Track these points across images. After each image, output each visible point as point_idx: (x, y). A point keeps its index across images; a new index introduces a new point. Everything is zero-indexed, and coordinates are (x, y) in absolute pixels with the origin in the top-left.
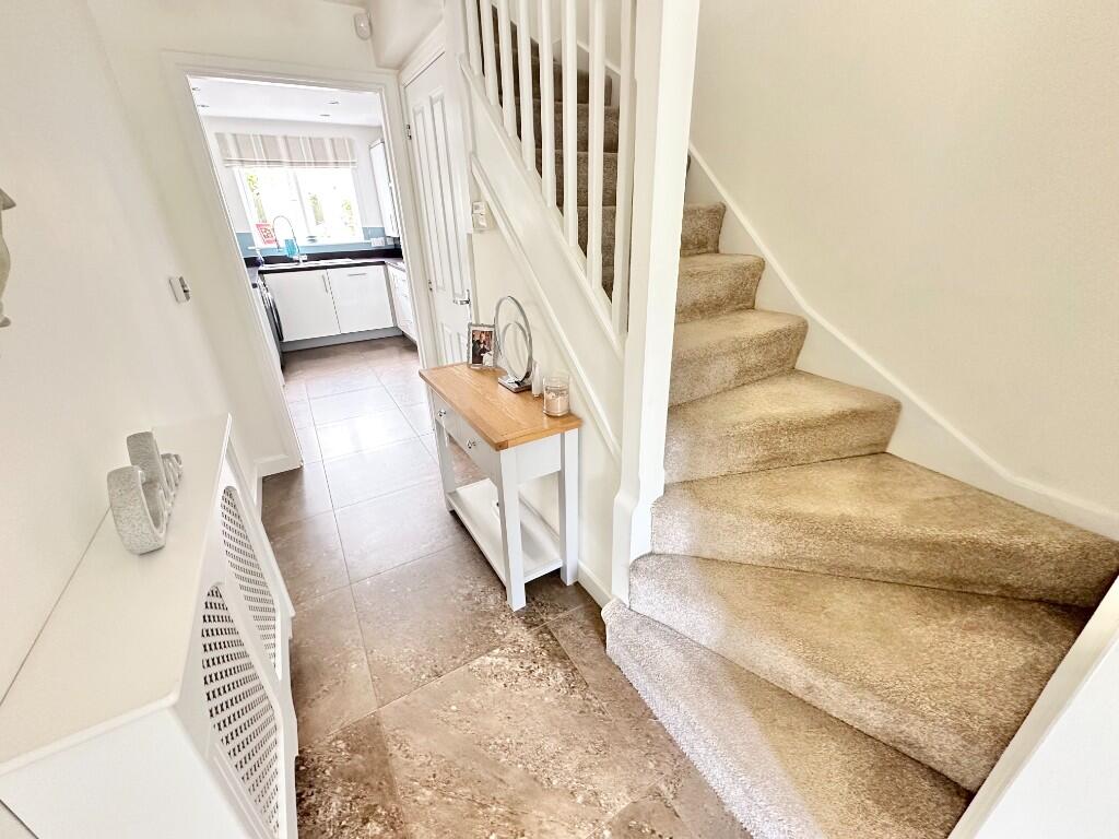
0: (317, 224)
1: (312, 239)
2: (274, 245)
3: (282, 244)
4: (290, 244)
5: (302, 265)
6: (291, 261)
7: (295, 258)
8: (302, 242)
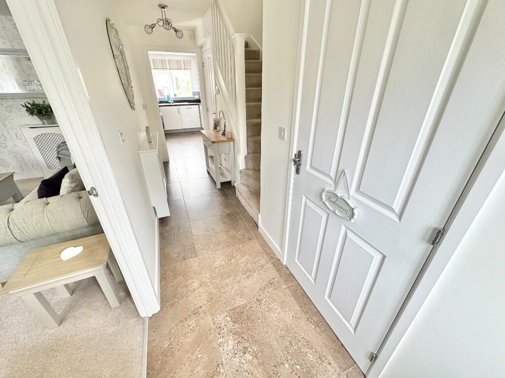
0: (177, 89)
1: (175, 95)
2: (163, 97)
3: (166, 97)
4: (168, 97)
5: (172, 104)
6: (168, 103)
7: (169, 101)
8: (172, 97)
